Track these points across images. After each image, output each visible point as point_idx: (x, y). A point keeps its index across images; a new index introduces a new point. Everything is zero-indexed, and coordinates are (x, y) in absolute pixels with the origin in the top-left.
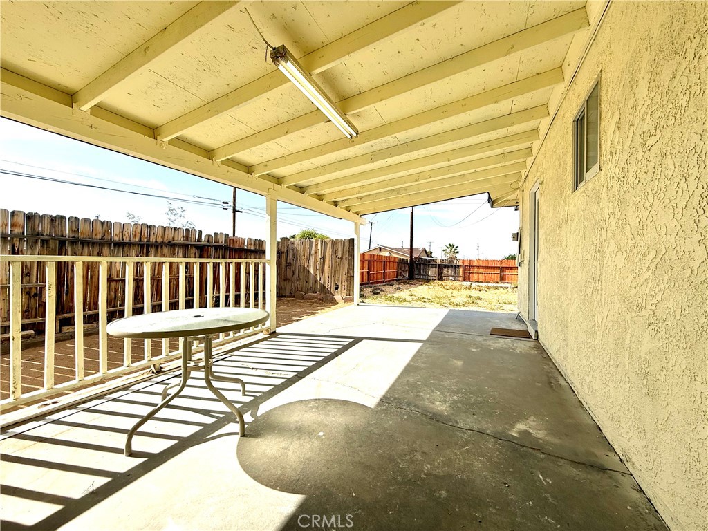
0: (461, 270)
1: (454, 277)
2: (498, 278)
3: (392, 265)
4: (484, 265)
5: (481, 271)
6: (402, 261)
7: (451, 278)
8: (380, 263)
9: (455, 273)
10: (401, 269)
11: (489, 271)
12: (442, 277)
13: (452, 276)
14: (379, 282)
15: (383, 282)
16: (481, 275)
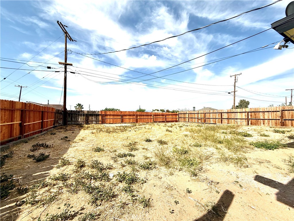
0: (100, 117)
1: (96, 121)
2: (120, 120)
3: (50, 114)
4: (113, 114)
5: (111, 117)
6: (58, 112)
7: (94, 122)
8: (38, 113)
9: (96, 119)
10: (57, 118)
11: (115, 117)
12: (88, 122)
13: (95, 121)
14: (36, 133)
15: (41, 132)
16: (111, 120)
